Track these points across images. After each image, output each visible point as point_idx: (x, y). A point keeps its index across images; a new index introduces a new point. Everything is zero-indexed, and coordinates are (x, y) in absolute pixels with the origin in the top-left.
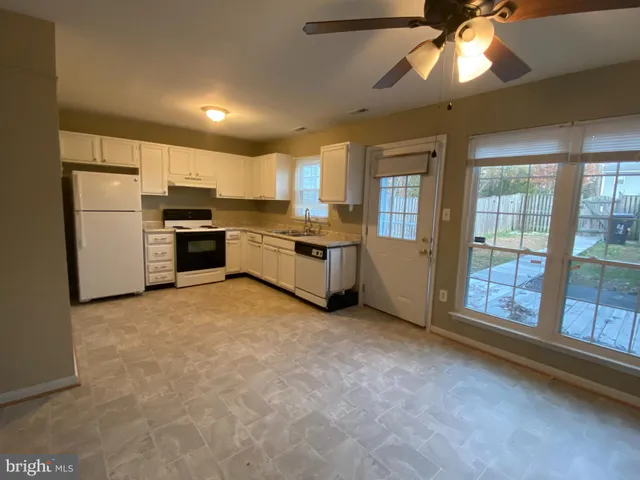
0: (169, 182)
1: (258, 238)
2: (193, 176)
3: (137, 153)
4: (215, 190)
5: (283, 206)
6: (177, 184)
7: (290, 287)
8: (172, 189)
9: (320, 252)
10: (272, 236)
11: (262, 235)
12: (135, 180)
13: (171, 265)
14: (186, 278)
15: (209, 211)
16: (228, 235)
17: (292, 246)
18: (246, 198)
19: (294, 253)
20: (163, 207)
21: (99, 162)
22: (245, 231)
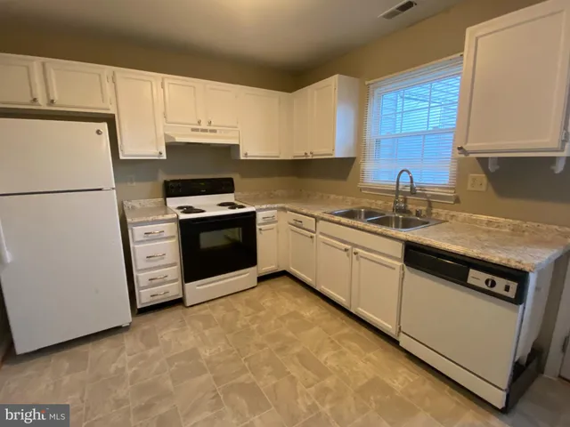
0: (166, 136)
1: (309, 222)
2: (204, 126)
3: (108, 87)
4: (237, 147)
5: (341, 169)
6: (178, 139)
7: (389, 327)
8: (172, 147)
9: (514, 286)
10: (339, 223)
11: (317, 219)
12: (98, 132)
13: (175, 272)
14: (199, 289)
15: (231, 180)
16: (260, 216)
17: (398, 250)
18: (282, 158)
19: (399, 264)
20: (163, 177)
21: (43, 105)
22: (284, 209)
